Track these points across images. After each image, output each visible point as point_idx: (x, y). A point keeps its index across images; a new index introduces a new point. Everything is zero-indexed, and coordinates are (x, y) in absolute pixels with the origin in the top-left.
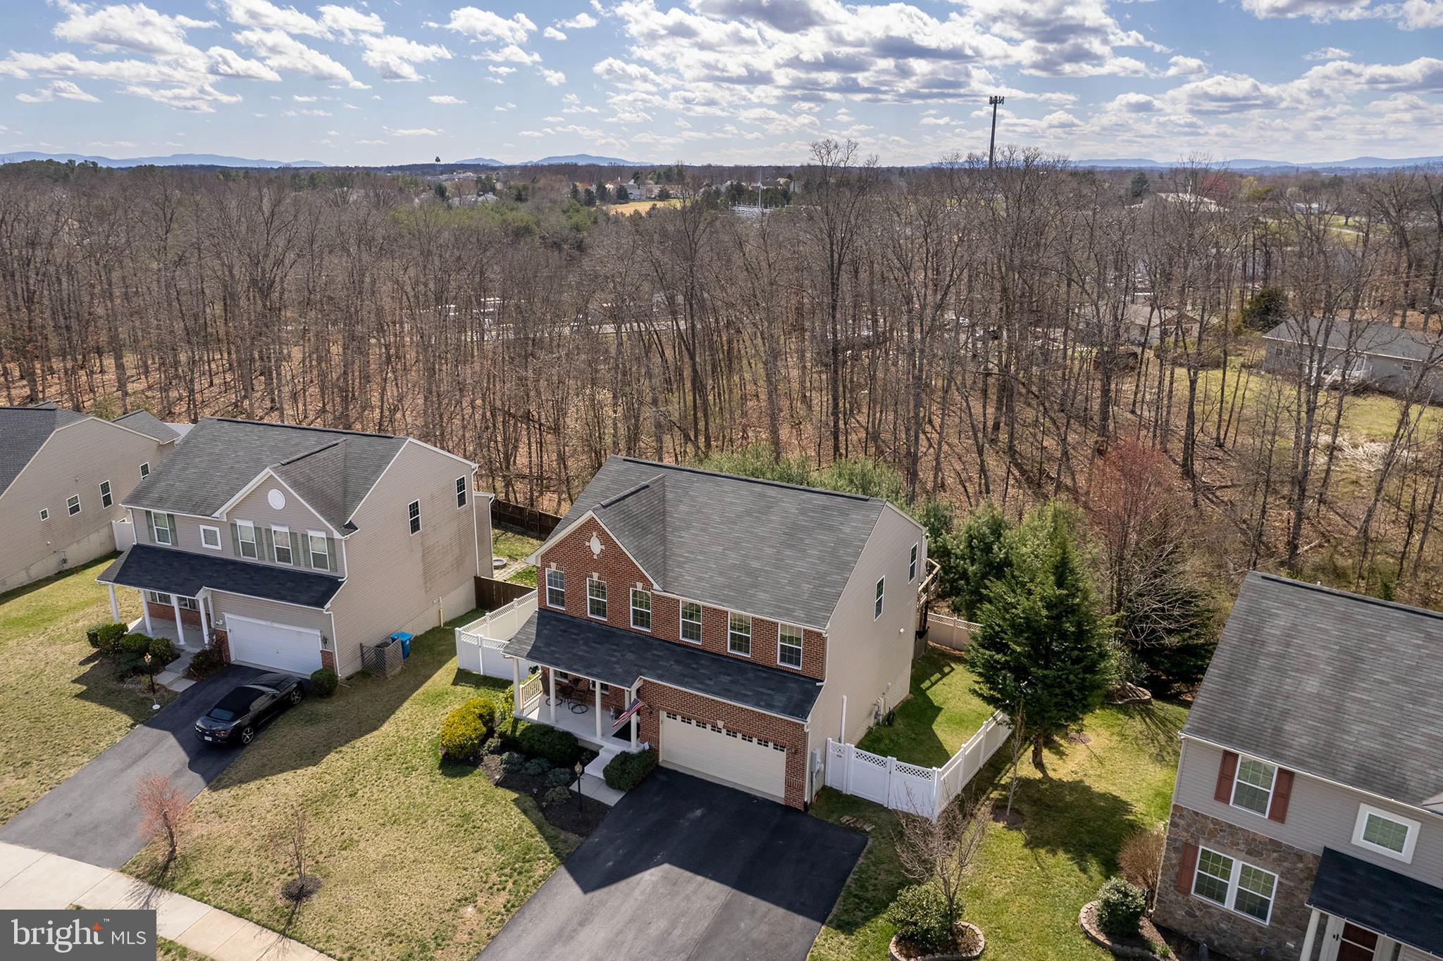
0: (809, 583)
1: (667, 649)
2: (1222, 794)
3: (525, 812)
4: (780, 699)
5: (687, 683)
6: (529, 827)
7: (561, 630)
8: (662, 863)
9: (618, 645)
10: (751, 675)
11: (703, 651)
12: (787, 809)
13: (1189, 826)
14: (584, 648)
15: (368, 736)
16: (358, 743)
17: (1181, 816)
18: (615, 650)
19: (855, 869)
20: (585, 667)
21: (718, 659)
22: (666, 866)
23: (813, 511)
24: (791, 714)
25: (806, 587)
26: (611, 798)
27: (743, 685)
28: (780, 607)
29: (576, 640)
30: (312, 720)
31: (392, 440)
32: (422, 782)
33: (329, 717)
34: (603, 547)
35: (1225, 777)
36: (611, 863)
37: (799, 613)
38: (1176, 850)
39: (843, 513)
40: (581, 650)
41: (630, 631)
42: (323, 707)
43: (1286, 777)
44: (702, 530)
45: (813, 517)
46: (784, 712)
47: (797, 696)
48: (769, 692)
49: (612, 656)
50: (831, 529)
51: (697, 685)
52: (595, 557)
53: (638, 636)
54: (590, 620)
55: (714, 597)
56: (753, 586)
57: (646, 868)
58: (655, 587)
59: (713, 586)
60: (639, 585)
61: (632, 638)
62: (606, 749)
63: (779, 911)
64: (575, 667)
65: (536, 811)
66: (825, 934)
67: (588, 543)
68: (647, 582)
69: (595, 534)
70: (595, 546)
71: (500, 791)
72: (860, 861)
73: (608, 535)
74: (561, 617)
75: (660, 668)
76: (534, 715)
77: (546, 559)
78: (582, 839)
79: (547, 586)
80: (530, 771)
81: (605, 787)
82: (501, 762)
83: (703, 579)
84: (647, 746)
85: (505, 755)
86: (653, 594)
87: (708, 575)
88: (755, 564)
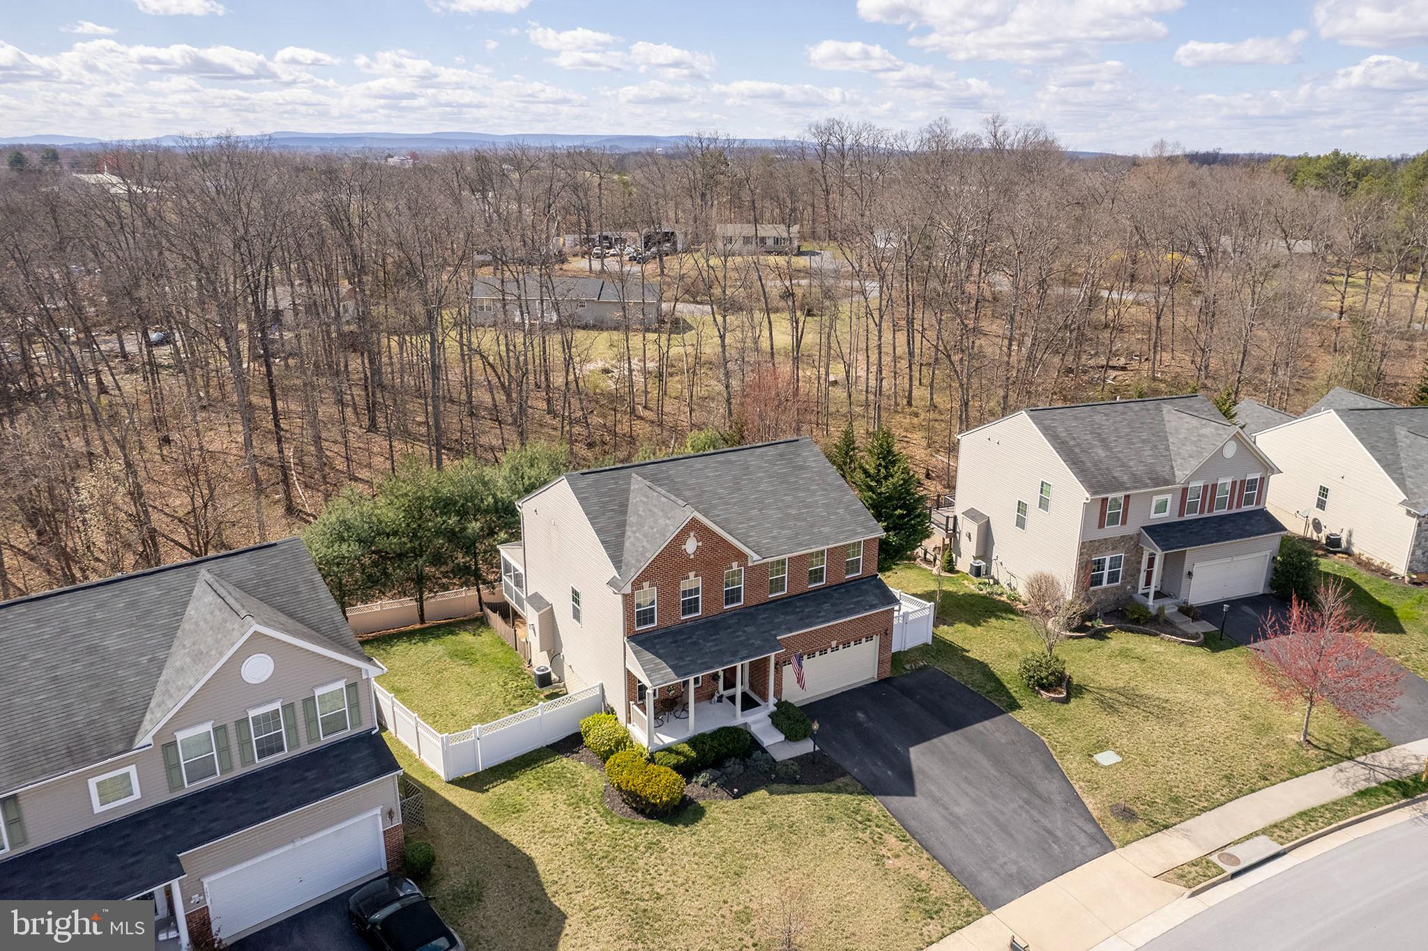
1: (767, 609)
2: (1101, 526)
3: (792, 793)
8: (907, 750)
10: (834, 595)
11: (790, 597)
12: (883, 682)
13: (1088, 550)
14: (709, 644)
17: (1084, 548)
18: (734, 632)
19: (963, 683)
21: (804, 597)
22: (912, 750)
24: (889, 603)
25: (841, 511)
26: (809, 746)
27: (842, 603)
29: (695, 643)
32: (686, 842)
33: (475, 885)
34: (700, 543)
35: (1103, 513)
37: (859, 530)
38: (1082, 567)
43: (1127, 497)
45: (783, 464)
47: (877, 592)
48: (860, 598)
50: (802, 467)
52: (692, 557)
53: (736, 613)
55: (800, 545)
56: (812, 526)
57: (909, 759)
58: (754, 558)
59: (789, 539)
60: (735, 565)
61: (731, 617)
62: (755, 722)
63: (987, 723)
64: (726, 660)
65: (796, 787)
66: (1016, 715)
67: (683, 547)
68: (741, 557)
69: (692, 534)
70: (691, 546)
71: (750, 799)
72: (956, 678)
73: (707, 529)
74: (656, 633)
75: (781, 624)
76: (667, 739)
77: (637, 582)
78: (849, 777)
79: (636, 611)
80: (737, 773)
81: (792, 744)
82: (705, 785)
83: (776, 537)
84: (774, 701)
85: (703, 777)
86: (747, 567)
87: (775, 533)
88: (792, 511)
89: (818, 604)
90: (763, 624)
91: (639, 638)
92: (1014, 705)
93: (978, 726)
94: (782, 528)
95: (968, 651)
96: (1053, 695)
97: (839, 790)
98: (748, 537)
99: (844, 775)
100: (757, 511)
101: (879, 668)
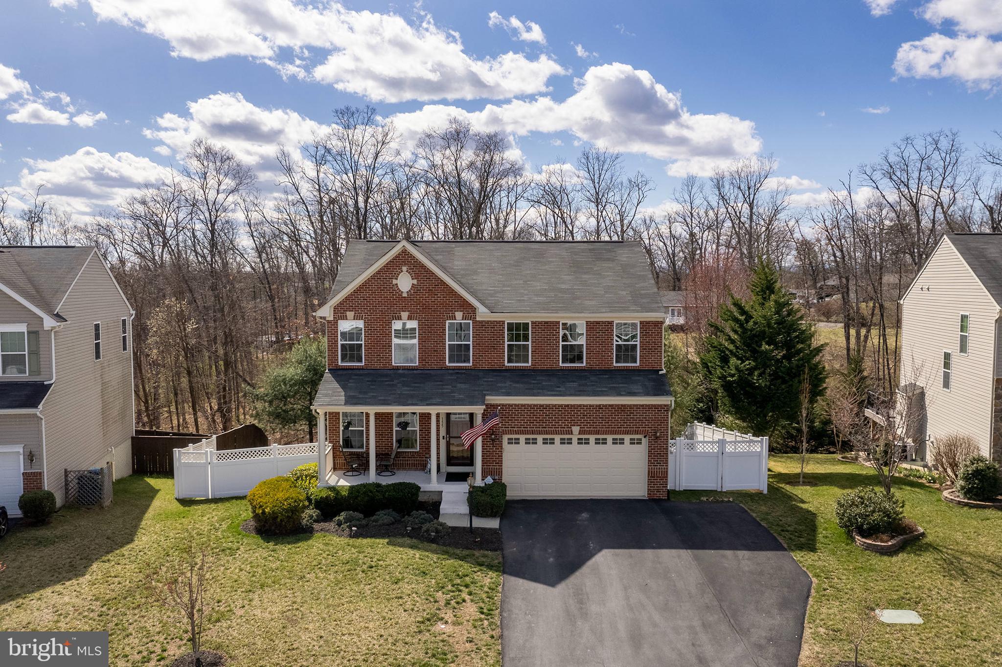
0: (623, 290)
1: (497, 376)
4: (636, 388)
5: (539, 393)
7: (368, 381)
9: (441, 381)
10: (593, 378)
11: (534, 370)
12: (652, 501)
14: (406, 388)
18: (443, 385)
19: (759, 520)
20: (421, 401)
23: (583, 252)
24: (656, 395)
25: (623, 293)
26: (490, 524)
27: (593, 385)
28: (614, 307)
34: (415, 282)
36: (552, 560)
37: (634, 308)
39: (610, 251)
41: (448, 369)
46: (647, 394)
47: (649, 384)
48: (621, 385)
49: (444, 389)
50: (608, 259)
52: (405, 295)
53: (458, 372)
54: (398, 367)
55: (546, 309)
56: (575, 299)
57: (591, 554)
58: (483, 313)
59: (537, 304)
60: (459, 315)
61: (452, 374)
62: (450, 493)
64: (409, 402)
67: (394, 282)
68: (469, 310)
69: (404, 269)
70: (405, 283)
71: (365, 541)
72: (754, 514)
73: (423, 266)
74: (358, 372)
75: (501, 388)
76: (343, 483)
77: (340, 312)
78: (498, 552)
79: (340, 343)
80: (380, 522)
81: (473, 518)
82: (339, 524)
83: (523, 300)
84: (489, 480)
85: (342, 516)
86: (475, 322)
87: (525, 298)
88: (563, 286)
89: (564, 382)
90: (483, 385)
91: (340, 372)
94: (537, 295)
95: (804, 502)
98: (492, 297)
99: (495, 550)
100: (521, 282)
101: (650, 482)
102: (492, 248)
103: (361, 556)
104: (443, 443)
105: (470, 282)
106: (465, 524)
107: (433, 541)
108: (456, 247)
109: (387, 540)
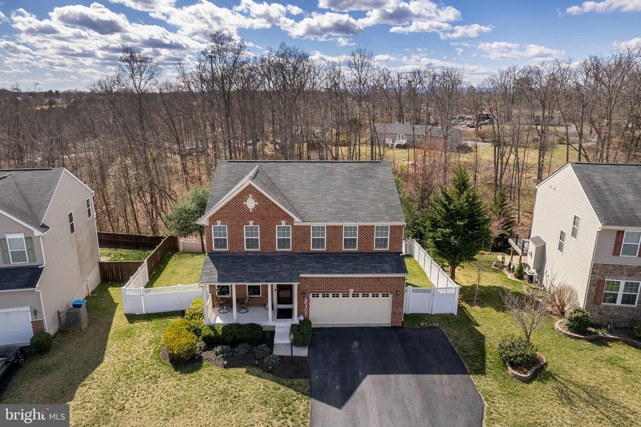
0: (380, 203)
1: (306, 257)
2: (616, 253)
3: (259, 376)
4: (387, 267)
5: (330, 271)
6: (271, 384)
7: (231, 262)
8: (365, 376)
9: (274, 262)
10: (361, 259)
11: (327, 253)
12: (394, 328)
13: (601, 272)
14: (253, 268)
15: (98, 369)
16: (94, 375)
17: (597, 269)
18: (274, 265)
19: (453, 345)
20: (262, 278)
21: (339, 255)
22: (369, 377)
23: (357, 171)
24: (398, 272)
25: (381, 205)
26: (303, 352)
27: (362, 265)
28: (375, 217)
29: (244, 266)
30: (46, 371)
31: (51, 171)
32: (170, 383)
33: (57, 366)
34: (257, 203)
35: (618, 243)
36: (338, 387)
37: (386, 218)
38: (594, 285)
39: (372, 169)
40: (252, 270)
41: (277, 252)
42: (47, 361)
44: (302, 188)
45: (359, 173)
46: (393, 272)
47: (394, 263)
48: (378, 265)
49: (274, 268)
50: (371, 177)
51: (336, 271)
52: (251, 211)
53: (283, 254)
54: (248, 252)
55: (335, 219)
56: (352, 210)
57: (360, 382)
58: (297, 221)
59: (330, 214)
60: (283, 223)
61: (279, 256)
62: (279, 327)
63: (445, 377)
64: (255, 280)
65: (266, 374)
66: (475, 379)
67: (245, 203)
68: (289, 219)
69: (250, 196)
70: (251, 203)
71: (232, 371)
72: (451, 340)
73: (261, 194)
74: (225, 255)
75: (309, 267)
76: (219, 321)
77: (213, 220)
78: (308, 380)
79: (213, 238)
80: (240, 353)
81: (293, 347)
82: (217, 354)
83: (321, 211)
84: (302, 318)
85: (218, 349)
86: (293, 226)
87: (323, 209)
88: (345, 200)
89: (345, 262)
90: (298, 265)
91: (214, 255)
92: (481, 371)
93: (436, 377)
94: (329, 207)
95: (477, 325)
96: (516, 373)
97: (290, 386)
98: (303, 208)
99: (305, 378)
100: (320, 196)
101: (392, 318)
102: (302, 167)
103: (230, 386)
104: (275, 293)
105: (290, 196)
106: (288, 353)
107: (270, 372)
108: (281, 166)
109: (244, 370)
